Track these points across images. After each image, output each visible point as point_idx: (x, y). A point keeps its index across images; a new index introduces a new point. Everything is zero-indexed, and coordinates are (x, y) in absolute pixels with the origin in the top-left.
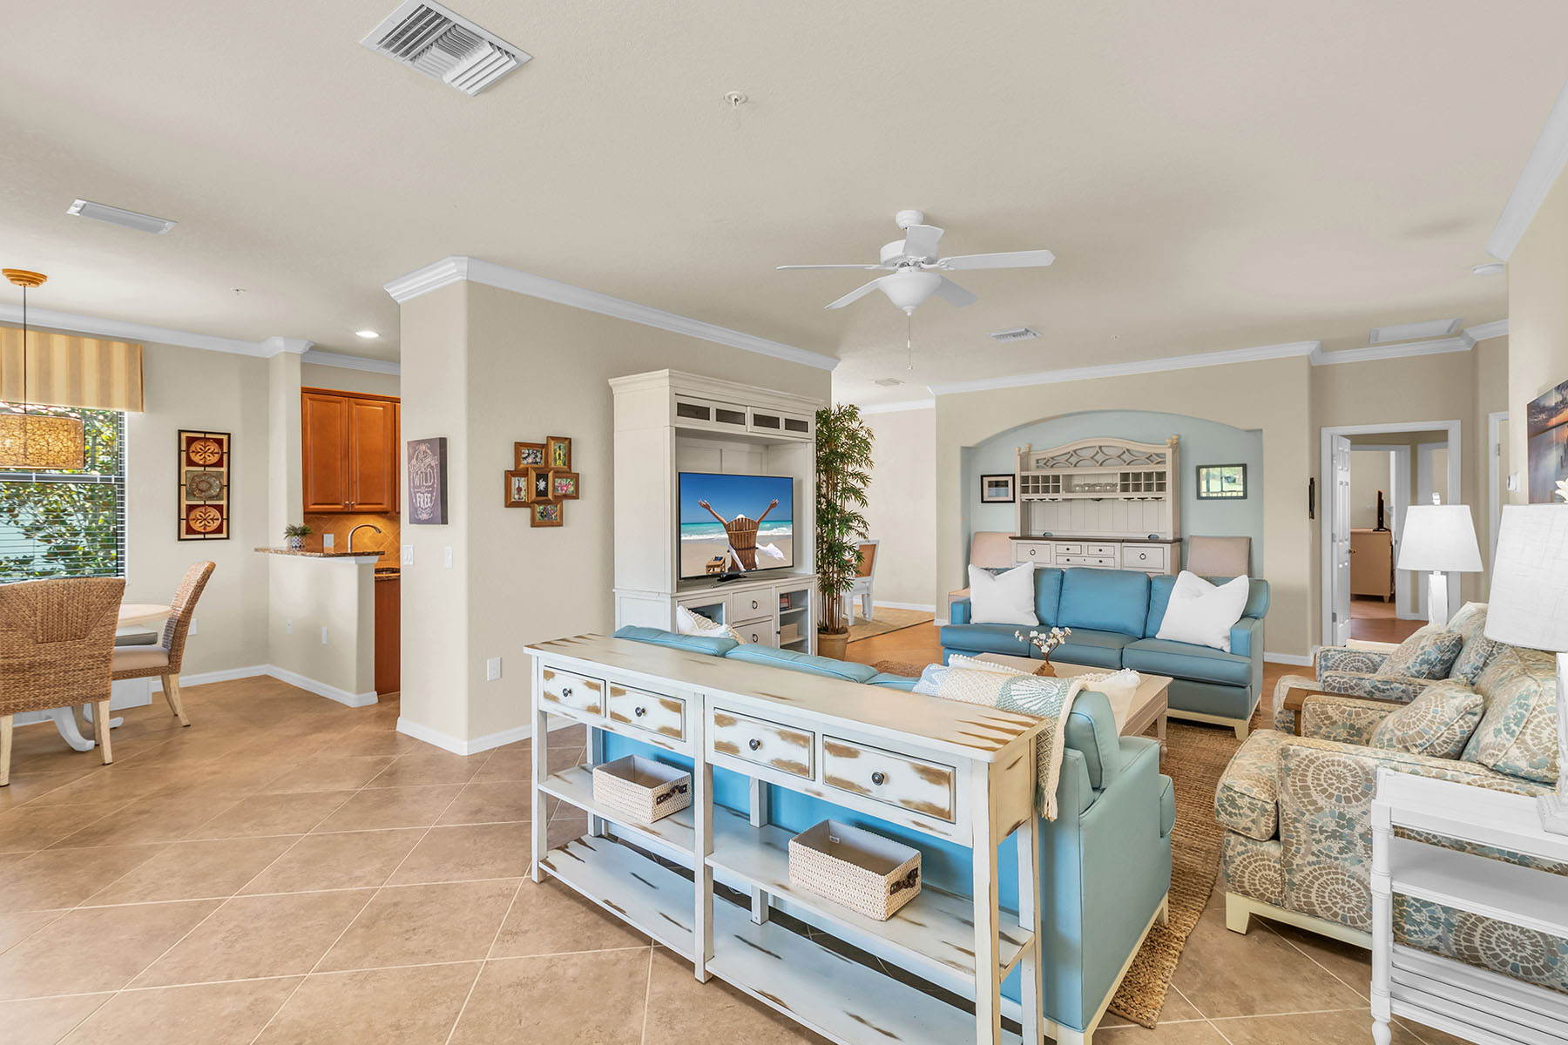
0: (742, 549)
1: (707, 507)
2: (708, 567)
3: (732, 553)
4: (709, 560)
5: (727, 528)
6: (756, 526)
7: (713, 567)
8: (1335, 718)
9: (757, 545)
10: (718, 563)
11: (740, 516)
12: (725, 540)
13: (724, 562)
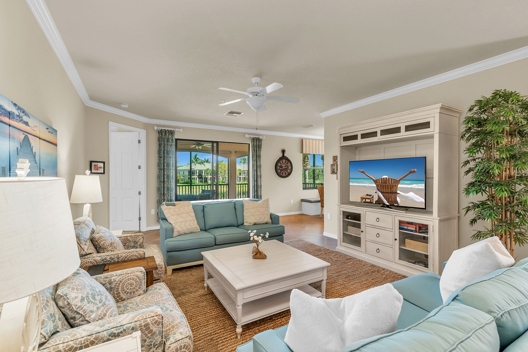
0: (386, 193)
1: (363, 172)
2: (362, 198)
3: (378, 193)
4: (364, 195)
5: (375, 182)
6: (398, 182)
7: (365, 199)
8: (130, 240)
9: (398, 192)
10: (368, 197)
11: (385, 177)
12: (375, 187)
13: (373, 197)
